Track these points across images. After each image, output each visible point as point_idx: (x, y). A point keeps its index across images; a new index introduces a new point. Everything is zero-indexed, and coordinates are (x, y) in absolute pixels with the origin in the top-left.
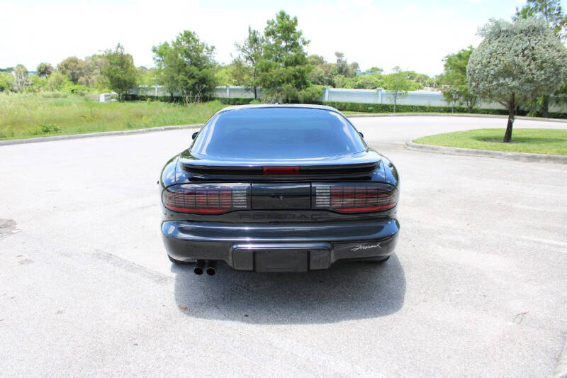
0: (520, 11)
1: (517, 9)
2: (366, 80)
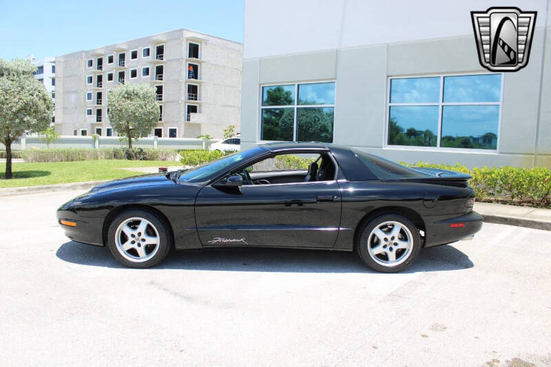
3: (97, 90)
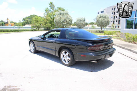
3: (114, 16)
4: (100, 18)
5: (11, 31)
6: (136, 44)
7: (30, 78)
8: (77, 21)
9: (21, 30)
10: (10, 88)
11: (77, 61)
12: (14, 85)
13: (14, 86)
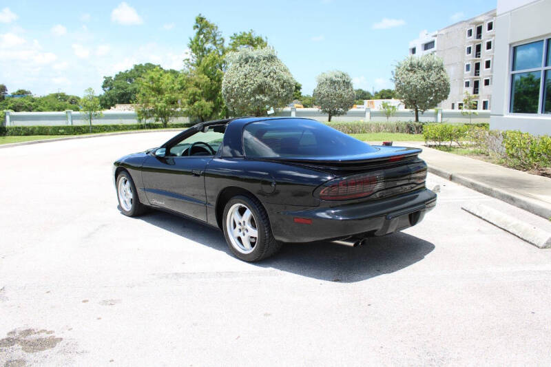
0: (193, 40)
1: (191, 39)
2: (18, 104)
3: (476, 60)
4: (411, 74)
5: (56, 131)
6: (543, 175)
7: (105, 302)
8: (320, 85)
9: (96, 127)
10: (28, 338)
11: (285, 240)
12: (42, 328)
13: (44, 331)
